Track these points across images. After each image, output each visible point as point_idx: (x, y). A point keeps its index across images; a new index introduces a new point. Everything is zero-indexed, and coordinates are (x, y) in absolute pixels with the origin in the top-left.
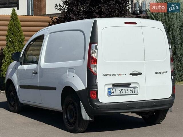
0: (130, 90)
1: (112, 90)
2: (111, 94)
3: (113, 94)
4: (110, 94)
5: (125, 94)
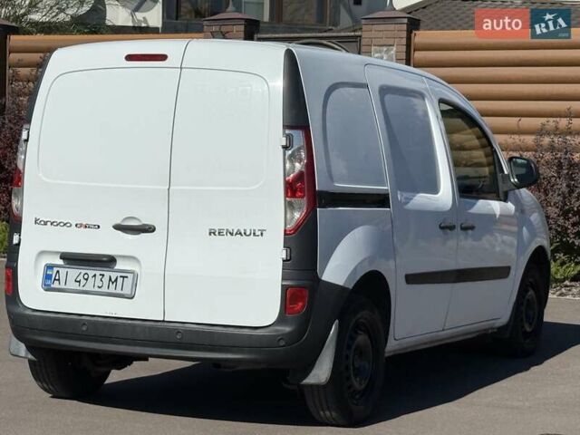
0: (110, 279)
2: (52, 286)
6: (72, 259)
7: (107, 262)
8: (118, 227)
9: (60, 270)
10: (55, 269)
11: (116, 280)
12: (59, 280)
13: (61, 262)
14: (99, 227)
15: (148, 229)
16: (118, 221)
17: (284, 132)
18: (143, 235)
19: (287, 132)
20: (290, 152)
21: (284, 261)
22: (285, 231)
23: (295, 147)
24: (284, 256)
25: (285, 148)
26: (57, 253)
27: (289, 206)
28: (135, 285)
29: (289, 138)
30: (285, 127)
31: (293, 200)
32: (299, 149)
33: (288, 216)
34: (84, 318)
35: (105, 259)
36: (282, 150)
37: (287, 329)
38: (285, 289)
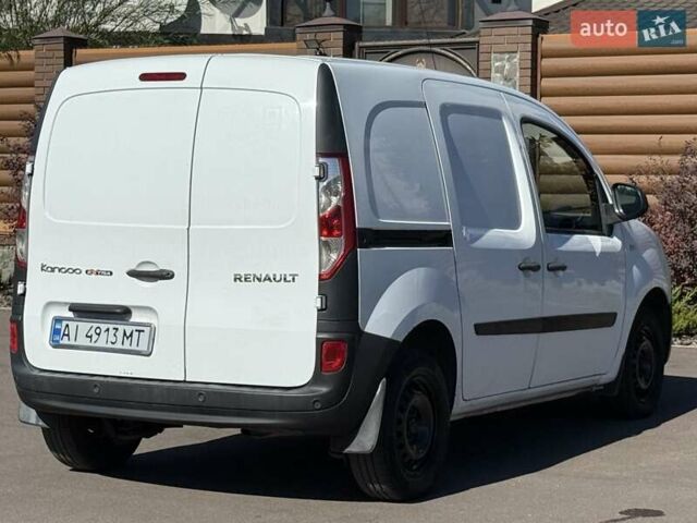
1: (67, 326)
2: (61, 342)
3: (65, 341)
4: (58, 338)
5: (104, 345)
6: (83, 311)
7: (121, 314)
8: (133, 274)
9: (69, 323)
10: (64, 323)
11: (131, 335)
12: (68, 335)
13: (71, 315)
14: (111, 273)
15: (166, 275)
16: (133, 267)
17: (317, 160)
18: (161, 282)
19: (321, 160)
20: (325, 183)
21: (319, 310)
22: (320, 275)
23: (331, 178)
24: (319, 305)
25: (319, 179)
26: (66, 304)
27: (325, 246)
28: (152, 340)
29: (323, 167)
30: (319, 154)
31: (329, 239)
32: (335, 180)
33: (324, 258)
34: (95, 378)
35: (118, 311)
36: (315, 182)
37: (324, 390)
38: (320, 343)
